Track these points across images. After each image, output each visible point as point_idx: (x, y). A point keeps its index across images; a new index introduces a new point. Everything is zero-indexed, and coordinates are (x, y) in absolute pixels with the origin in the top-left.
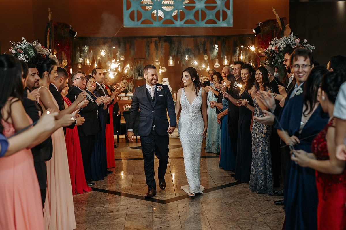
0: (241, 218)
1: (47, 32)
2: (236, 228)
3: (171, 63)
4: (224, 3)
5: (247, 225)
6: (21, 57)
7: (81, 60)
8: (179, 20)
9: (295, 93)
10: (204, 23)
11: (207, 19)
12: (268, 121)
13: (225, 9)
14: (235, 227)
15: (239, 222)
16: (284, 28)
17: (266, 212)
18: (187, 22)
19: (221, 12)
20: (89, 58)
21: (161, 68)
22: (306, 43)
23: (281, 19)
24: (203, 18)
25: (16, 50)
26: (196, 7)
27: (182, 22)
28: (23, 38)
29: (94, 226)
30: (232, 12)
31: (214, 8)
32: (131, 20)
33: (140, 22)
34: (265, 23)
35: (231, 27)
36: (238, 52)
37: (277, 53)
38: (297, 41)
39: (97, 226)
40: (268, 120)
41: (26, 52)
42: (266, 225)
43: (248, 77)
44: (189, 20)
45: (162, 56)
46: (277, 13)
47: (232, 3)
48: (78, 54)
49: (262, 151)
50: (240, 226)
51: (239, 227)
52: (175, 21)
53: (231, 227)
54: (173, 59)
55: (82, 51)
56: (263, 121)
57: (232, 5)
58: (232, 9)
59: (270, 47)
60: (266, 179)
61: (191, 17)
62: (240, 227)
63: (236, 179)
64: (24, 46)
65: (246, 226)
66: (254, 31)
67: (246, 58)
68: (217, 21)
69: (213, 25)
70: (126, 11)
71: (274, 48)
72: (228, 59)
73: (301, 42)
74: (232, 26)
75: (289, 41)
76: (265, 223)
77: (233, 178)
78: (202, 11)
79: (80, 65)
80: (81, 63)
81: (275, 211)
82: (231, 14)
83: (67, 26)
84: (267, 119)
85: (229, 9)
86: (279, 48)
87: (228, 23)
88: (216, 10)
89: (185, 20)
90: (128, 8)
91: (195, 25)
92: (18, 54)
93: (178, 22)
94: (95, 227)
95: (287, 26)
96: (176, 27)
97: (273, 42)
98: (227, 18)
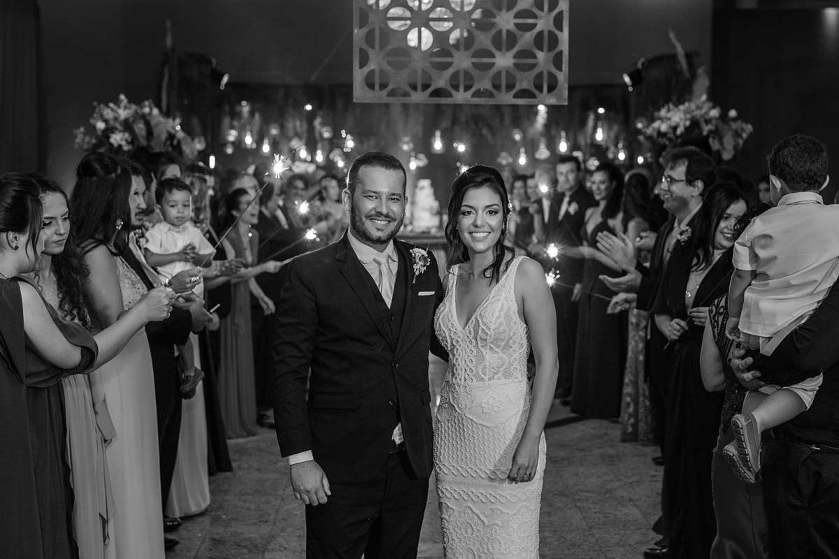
0: (580, 490)
1: (162, 75)
2: (570, 509)
3: (438, 145)
4: (552, 59)
5: (593, 503)
6: (117, 138)
7: (232, 135)
8: (461, 89)
9: (679, 237)
10: (512, 96)
11: (518, 88)
12: (630, 285)
13: (554, 70)
14: (568, 507)
15: (577, 497)
16: (694, 76)
17: (633, 479)
18: (477, 94)
19: (545, 74)
20: (251, 131)
21: (416, 157)
22: (734, 120)
23: (688, 56)
24: (510, 87)
25: (106, 121)
26: (496, 65)
27: (469, 94)
28: (122, 97)
29: (276, 499)
30: (567, 75)
31: (533, 66)
32: (367, 89)
33: (385, 92)
34: (652, 63)
35: (564, 106)
36: (591, 123)
37: (670, 140)
38: (715, 113)
39: (283, 499)
40: (630, 283)
41: (127, 126)
42: (632, 503)
43: (606, 189)
44: (482, 90)
45: (418, 129)
46: (679, 41)
47: (567, 57)
48: (226, 121)
49: (633, 354)
50: (578, 504)
51: (576, 506)
52: (454, 92)
53: (559, 507)
54: (442, 137)
55: (235, 115)
56: (620, 286)
57: (567, 61)
58: (567, 68)
59: (656, 124)
60: (636, 411)
61: (486, 85)
62: (579, 508)
63: (573, 411)
64: (123, 113)
65: (591, 506)
66: (627, 79)
67: (609, 136)
68: (536, 92)
69: (530, 100)
70: (359, 71)
71: (664, 128)
72: (567, 140)
73: (724, 117)
74: (566, 104)
75: (698, 113)
76: (631, 500)
77: (568, 409)
78: (508, 73)
79: (229, 145)
80: (233, 143)
81: (654, 476)
82: (565, 80)
83: (205, 60)
84: (629, 281)
85: (560, 69)
86: (675, 128)
87: (559, 97)
88: (536, 71)
89: (474, 89)
90: (363, 64)
91: (493, 99)
92: (109, 130)
93: (458, 93)
94: (279, 501)
95: (701, 71)
96: (457, 103)
97: (663, 113)
98: (558, 87)
